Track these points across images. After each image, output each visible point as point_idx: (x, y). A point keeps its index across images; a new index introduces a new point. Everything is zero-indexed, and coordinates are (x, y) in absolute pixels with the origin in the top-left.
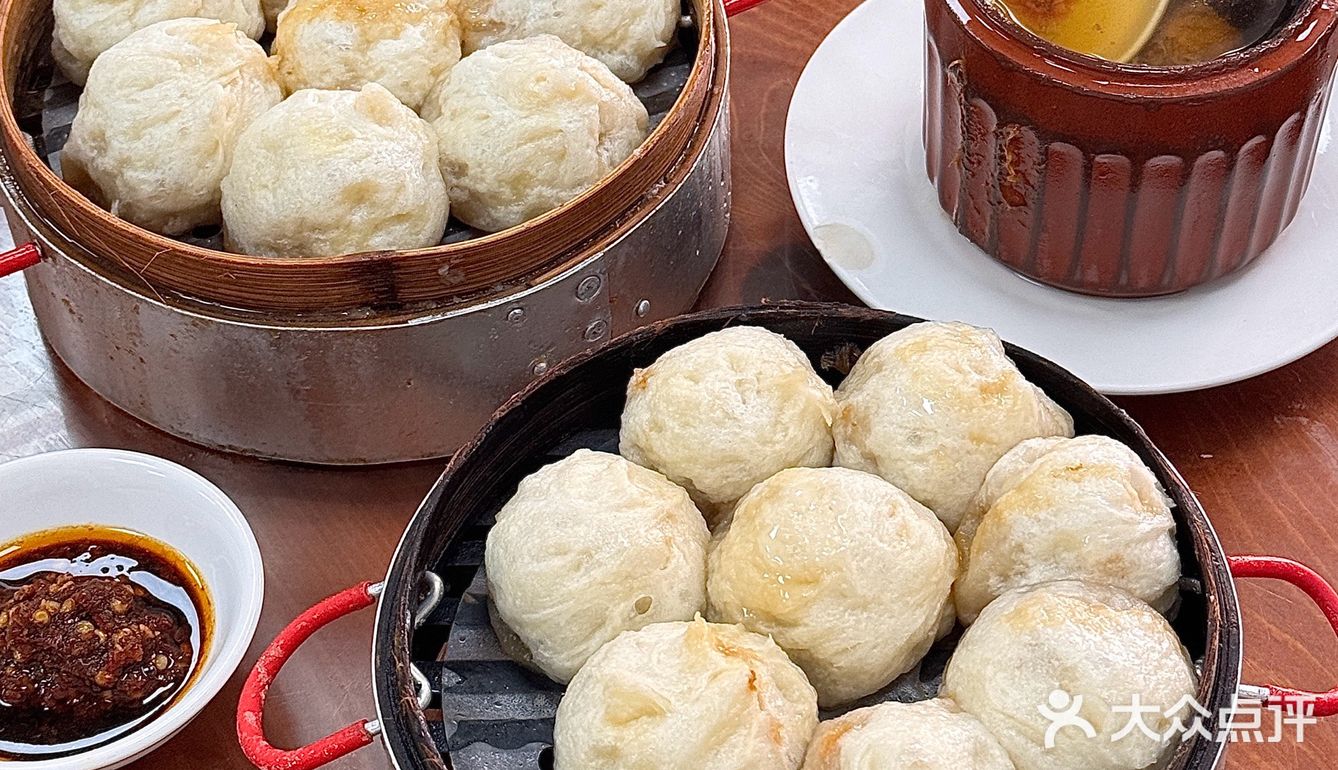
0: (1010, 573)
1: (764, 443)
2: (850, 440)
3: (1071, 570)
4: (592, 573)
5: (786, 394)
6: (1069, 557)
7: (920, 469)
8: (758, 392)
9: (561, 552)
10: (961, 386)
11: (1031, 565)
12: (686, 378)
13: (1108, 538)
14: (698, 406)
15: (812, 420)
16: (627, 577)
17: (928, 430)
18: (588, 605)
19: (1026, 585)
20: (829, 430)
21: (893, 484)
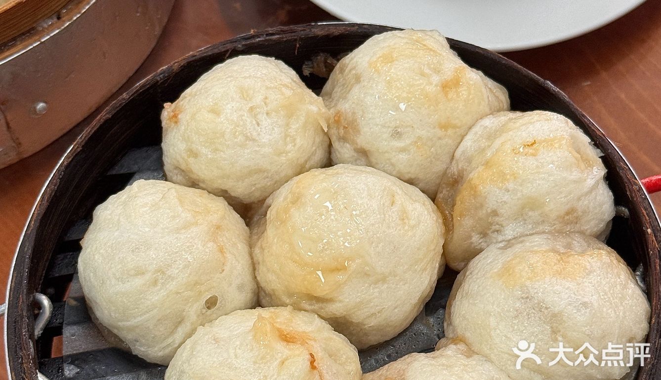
0: (488, 232)
1: (279, 154)
2: (343, 139)
3: (537, 224)
4: (168, 286)
5: (290, 111)
6: (534, 215)
7: (403, 157)
8: (267, 114)
9: (140, 272)
10: (427, 87)
11: (504, 225)
12: (209, 112)
13: (565, 197)
14: (223, 135)
15: (313, 128)
16: (195, 285)
17: (407, 127)
18: (169, 311)
19: (503, 241)
20: (326, 134)
21: (384, 171)
